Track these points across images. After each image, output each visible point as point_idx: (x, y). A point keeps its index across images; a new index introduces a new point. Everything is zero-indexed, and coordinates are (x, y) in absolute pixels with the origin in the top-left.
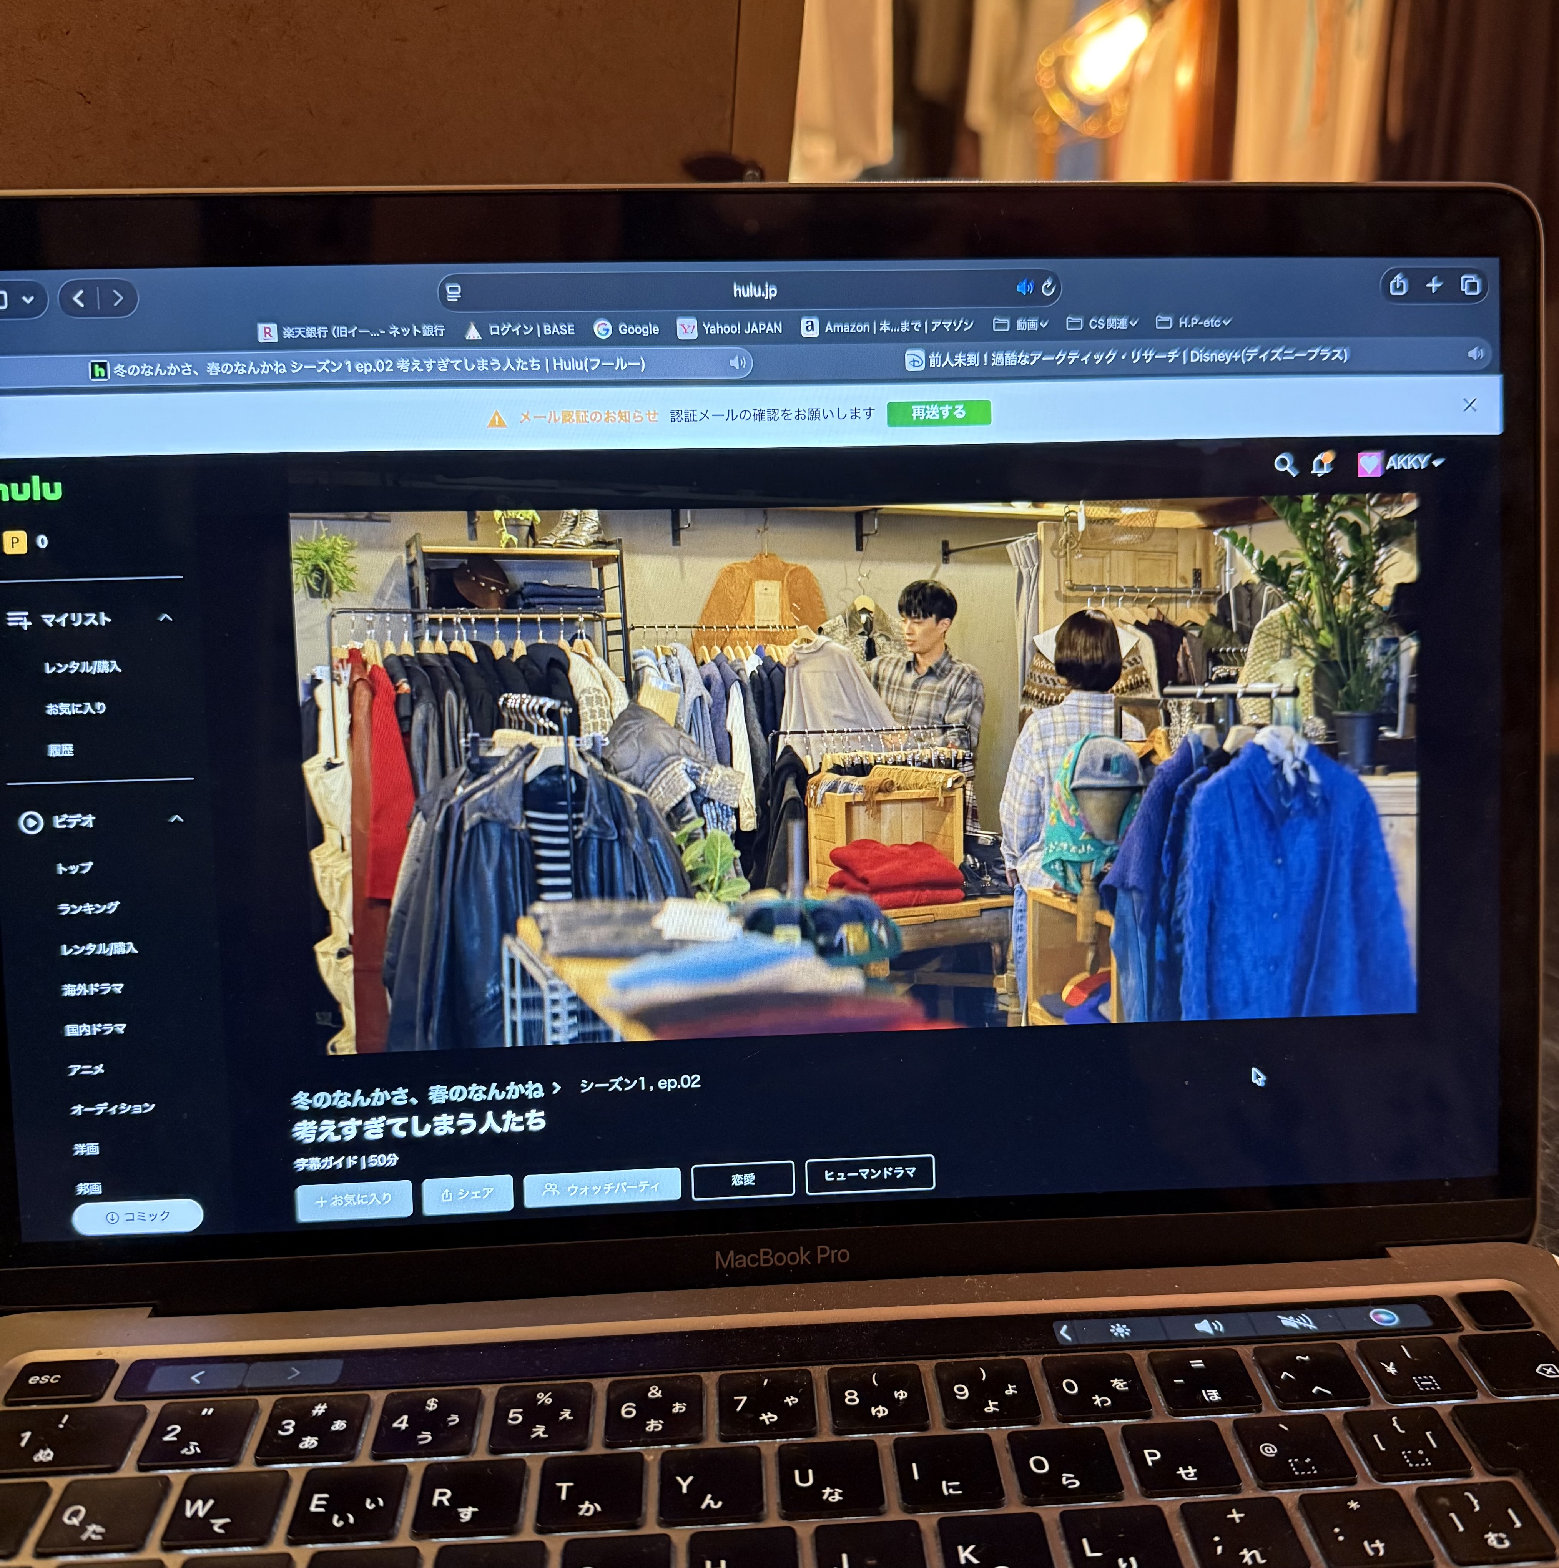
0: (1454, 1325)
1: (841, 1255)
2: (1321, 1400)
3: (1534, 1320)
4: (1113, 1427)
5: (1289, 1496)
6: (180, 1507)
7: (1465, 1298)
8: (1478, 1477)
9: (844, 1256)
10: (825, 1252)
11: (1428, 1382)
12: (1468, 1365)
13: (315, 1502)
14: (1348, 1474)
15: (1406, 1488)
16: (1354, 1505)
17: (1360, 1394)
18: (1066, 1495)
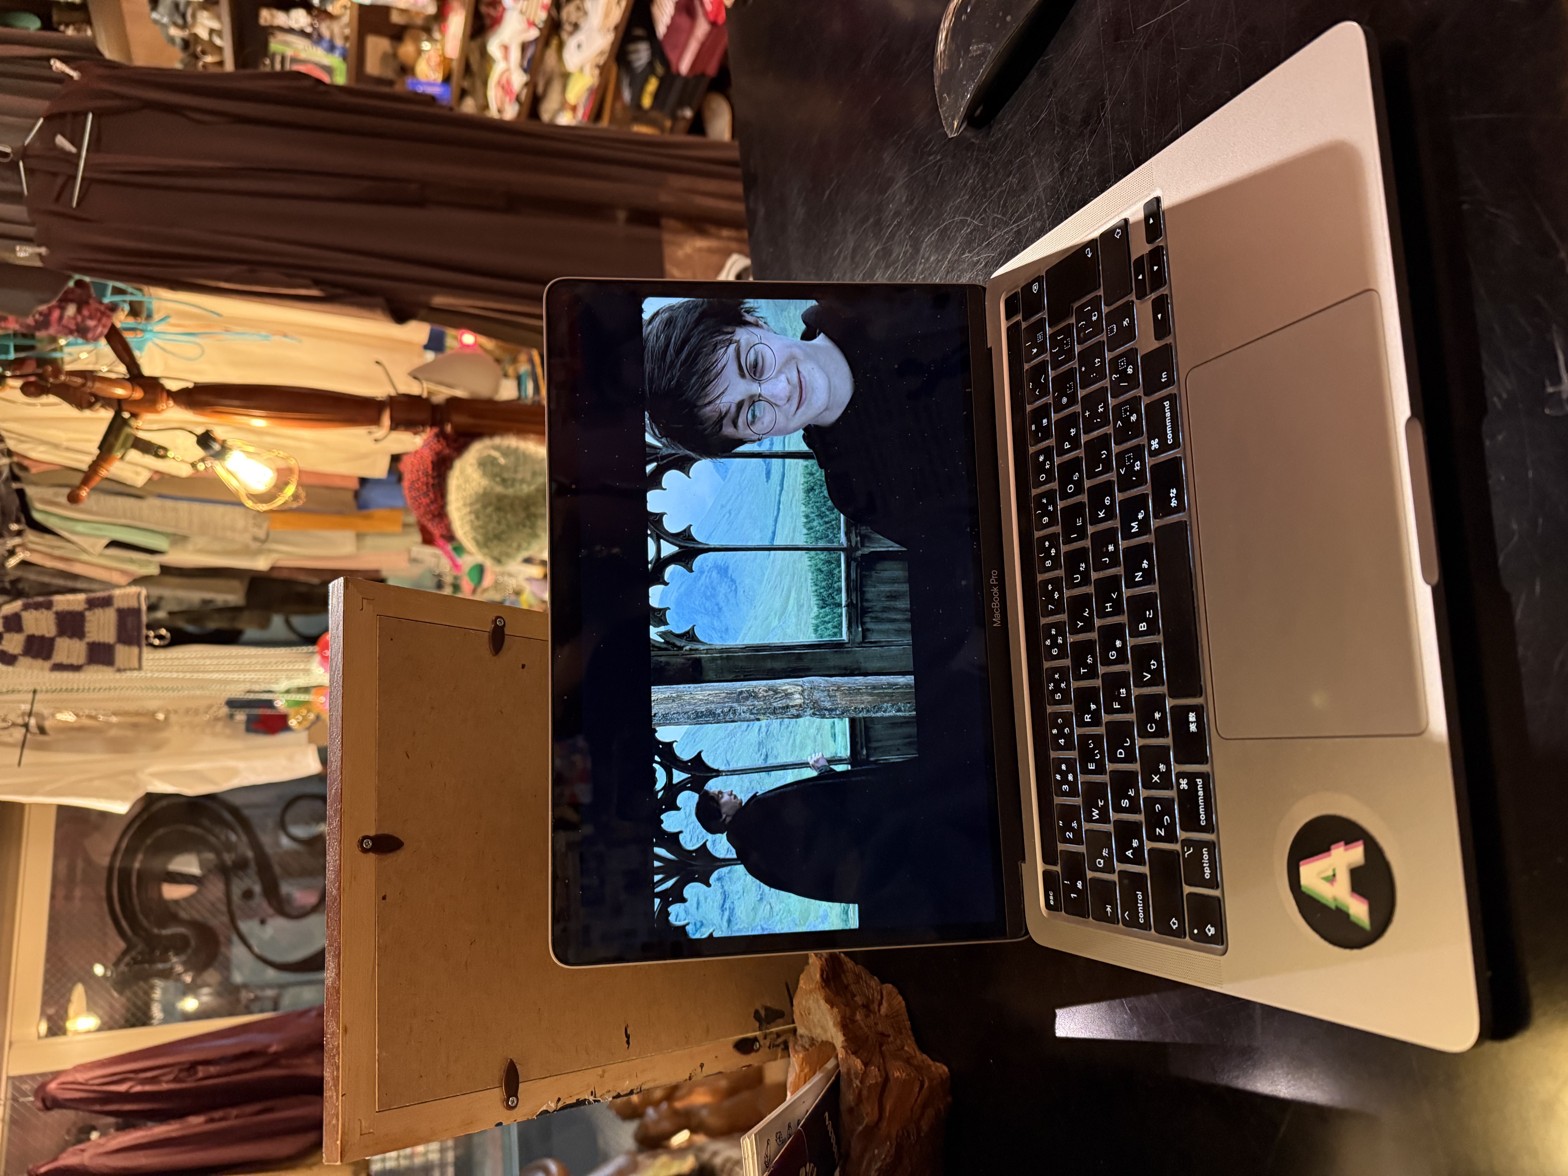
0: (1018, 324)
1: (994, 574)
2: (1046, 379)
3: (1016, 290)
4: (1057, 460)
5: (1080, 393)
6: (1096, 821)
7: (1008, 318)
8: (1073, 320)
9: (994, 573)
10: (993, 581)
11: (1040, 336)
12: (1033, 319)
13: (1092, 768)
14: (1072, 371)
15: (1077, 349)
16: (1083, 369)
17: (1044, 364)
18: (1081, 477)
